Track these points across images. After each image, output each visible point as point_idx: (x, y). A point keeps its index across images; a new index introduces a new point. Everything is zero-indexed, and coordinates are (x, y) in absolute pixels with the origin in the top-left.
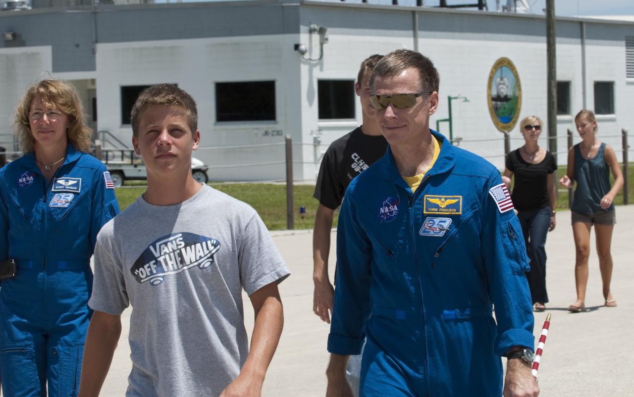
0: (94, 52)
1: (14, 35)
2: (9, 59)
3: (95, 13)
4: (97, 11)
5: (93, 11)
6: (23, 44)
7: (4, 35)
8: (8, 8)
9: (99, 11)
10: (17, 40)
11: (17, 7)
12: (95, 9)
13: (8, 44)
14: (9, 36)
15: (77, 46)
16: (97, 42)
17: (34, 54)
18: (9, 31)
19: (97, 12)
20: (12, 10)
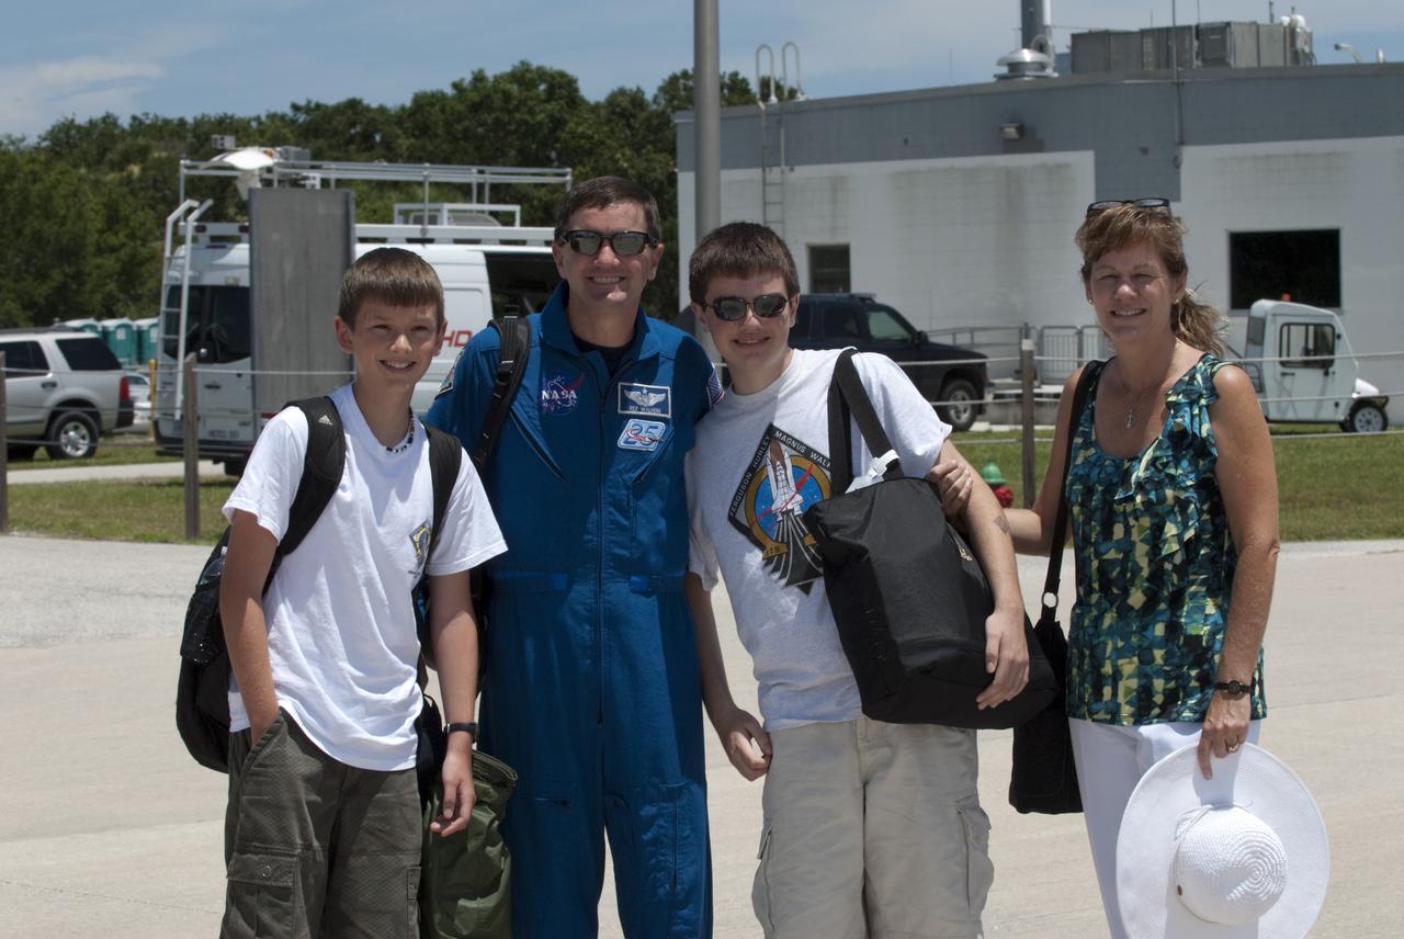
0: (1176, 163)
1: (1021, 129)
2: (1012, 178)
3: (1179, 85)
4: (1181, 80)
5: (1176, 81)
6: (1038, 147)
7: (1002, 129)
8: (1011, 74)
9: (1185, 80)
10: (1026, 140)
11: (1028, 73)
12: (1178, 78)
13: (1010, 147)
14: (1011, 131)
15: (1144, 151)
16: (1182, 143)
17: (1060, 167)
18: (1012, 122)
19: (1183, 83)
20: (1018, 80)
